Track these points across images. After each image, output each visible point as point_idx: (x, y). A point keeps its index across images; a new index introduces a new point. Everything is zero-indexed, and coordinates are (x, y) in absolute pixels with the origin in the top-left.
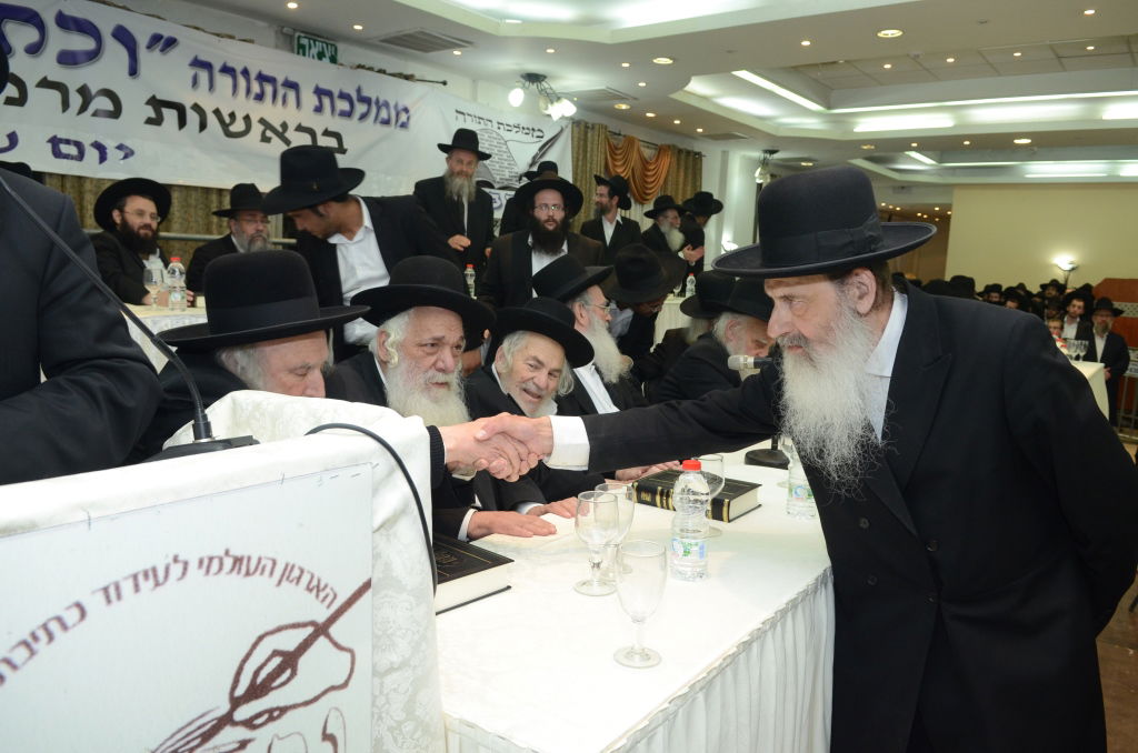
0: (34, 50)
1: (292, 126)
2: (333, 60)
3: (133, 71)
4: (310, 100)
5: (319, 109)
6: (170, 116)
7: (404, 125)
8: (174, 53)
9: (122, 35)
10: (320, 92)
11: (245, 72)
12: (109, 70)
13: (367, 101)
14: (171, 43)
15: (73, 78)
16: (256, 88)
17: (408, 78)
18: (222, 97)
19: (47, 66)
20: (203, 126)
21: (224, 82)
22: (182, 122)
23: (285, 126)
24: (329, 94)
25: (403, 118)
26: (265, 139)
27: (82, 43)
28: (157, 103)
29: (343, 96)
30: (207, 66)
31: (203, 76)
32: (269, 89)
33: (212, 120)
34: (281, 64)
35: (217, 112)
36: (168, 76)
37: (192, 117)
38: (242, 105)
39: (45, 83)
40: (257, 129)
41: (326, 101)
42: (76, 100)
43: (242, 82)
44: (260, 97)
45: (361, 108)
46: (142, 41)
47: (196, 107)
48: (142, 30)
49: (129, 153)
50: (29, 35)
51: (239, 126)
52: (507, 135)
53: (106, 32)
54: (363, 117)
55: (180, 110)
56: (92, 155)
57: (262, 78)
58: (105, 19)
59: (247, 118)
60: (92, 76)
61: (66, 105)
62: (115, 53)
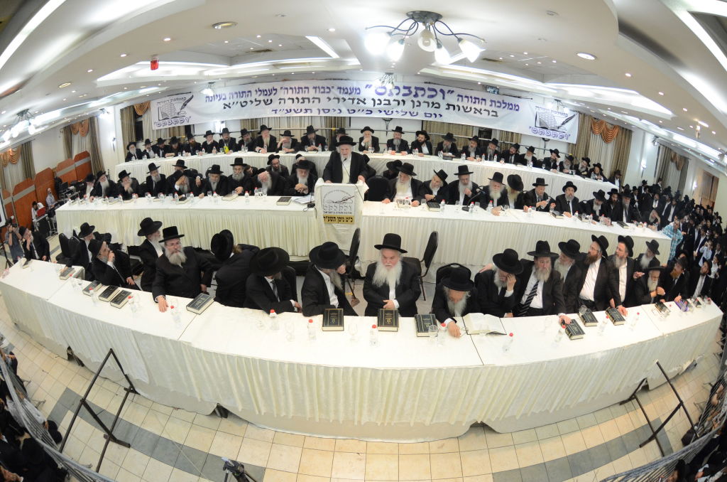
0: (423, 95)
1: (483, 109)
2: (498, 93)
3: (444, 98)
4: (489, 103)
5: (491, 105)
6: (451, 107)
7: (517, 110)
8: (454, 94)
9: (442, 91)
10: (492, 101)
11: (471, 97)
12: (438, 99)
13: (505, 103)
14: (453, 92)
15: (430, 100)
16: (474, 100)
17: (519, 97)
18: (465, 103)
19: (425, 98)
20: (459, 110)
21: (465, 100)
22: (454, 109)
23: (481, 110)
24: (495, 102)
25: (517, 108)
26: (475, 113)
27: (434, 93)
28: (449, 105)
29: (498, 102)
30: (462, 96)
31: (460, 98)
32: (477, 101)
33: (461, 108)
34: (481, 95)
35: (463, 107)
36: (452, 99)
37: (457, 108)
38: (470, 105)
39: (425, 102)
40: (473, 110)
41: (493, 103)
42: (431, 105)
43: (470, 99)
44: (475, 103)
45: (504, 105)
46: (446, 91)
47: (458, 106)
48: (446, 89)
49: (441, 116)
50: (422, 92)
51: (468, 109)
52: (555, 115)
53: (438, 90)
54: (504, 107)
55: (454, 106)
56: (433, 116)
57: (475, 98)
58: (438, 88)
59: (471, 108)
60: (435, 100)
61: (428, 106)
62: (440, 95)
